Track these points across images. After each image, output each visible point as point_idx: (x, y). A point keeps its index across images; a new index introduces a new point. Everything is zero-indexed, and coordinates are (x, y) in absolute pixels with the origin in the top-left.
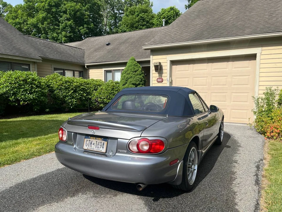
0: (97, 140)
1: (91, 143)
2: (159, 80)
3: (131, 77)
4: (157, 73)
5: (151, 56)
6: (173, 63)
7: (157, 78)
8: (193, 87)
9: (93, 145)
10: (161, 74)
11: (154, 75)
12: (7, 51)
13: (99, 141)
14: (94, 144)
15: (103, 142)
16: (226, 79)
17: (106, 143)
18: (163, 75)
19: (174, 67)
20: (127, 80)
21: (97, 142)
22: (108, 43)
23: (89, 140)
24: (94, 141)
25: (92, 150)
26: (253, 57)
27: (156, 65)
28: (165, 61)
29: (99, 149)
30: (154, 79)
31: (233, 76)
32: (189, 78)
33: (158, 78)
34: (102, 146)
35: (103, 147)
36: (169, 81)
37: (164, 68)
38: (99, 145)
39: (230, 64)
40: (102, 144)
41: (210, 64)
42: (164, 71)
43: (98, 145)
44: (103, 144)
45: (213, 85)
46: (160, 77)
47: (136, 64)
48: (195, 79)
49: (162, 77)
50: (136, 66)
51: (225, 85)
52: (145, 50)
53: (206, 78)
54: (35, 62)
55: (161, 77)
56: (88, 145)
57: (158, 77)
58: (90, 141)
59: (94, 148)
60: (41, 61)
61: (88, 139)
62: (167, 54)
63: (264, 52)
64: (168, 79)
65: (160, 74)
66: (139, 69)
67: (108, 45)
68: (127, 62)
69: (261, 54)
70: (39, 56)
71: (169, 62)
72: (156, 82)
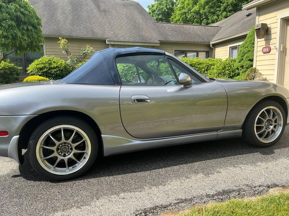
2: (265, 50)
3: (249, 51)
4: (263, 39)
5: (257, 17)
7: (262, 47)
10: (269, 40)
18: (272, 42)
20: (243, 56)
22: (248, 14)
27: (258, 28)
28: (273, 20)
30: (259, 49)
33: (264, 48)
36: (278, 49)
37: (273, 31)
42: (273, 36)
46: (267, 46)
49: (270, 46)
55: (268, 46)
57: (265, 46)
60: (159, 45)
62: (278, 10)
64: (278, 47)
65: (267, 41)
67: (248, 16)
70: (159, 40)
71: (279, 21)
72: (262, 53)
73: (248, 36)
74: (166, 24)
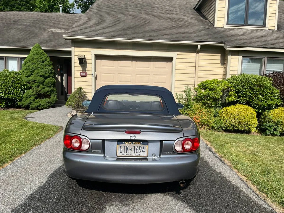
0: (134, 145)
1: (127, 149)
2: (83, 74)
3: (39, 68)
4: (81, 66)
5: (73, 48)
6: (98, 57)
9: (130, 151)
10: (85, 68)
11: (76, 68)
13: (137, 145)
14: (131, 149)
15: (142, 146)
16: (148, 77)
17: (146, 147)
18: (87, 69)
19: (98, 61)
20: (32, 71)
21: (134, 146)
23: (124, 146)
24: (131, 146)
25: (129, 155)
26: (170, 59)
27: (80, 58)
29: (139, 153)
30: (76, 72)
31: (154, 75)
32: (114, 73)
33: (81, 72)
34: (142, 150)
35: (144, 151)
36: (94, 75)
37: (88, 61)
38: (139, 149)
39: (152, 63)
40: (142, 148)
41: (134, 62)
42: (88, 65)
43: (137, 150)
44: (144, 148)
45: (137, 82)
46: (83, 71)
47: (43, 52)
48: (120, 75)
49: (86, 71)
50: (43, 55)
51: (148, 82)
52: (66, 39)
53: (130, 75)
55: (85, 71)
56: (123, 151)
57: (82, 71)
58: (126, 147)
59: (132, 153)
61: (122, 145)
63: (179, 57)
65: (83, 68)
66: (47, 59)
68: (31, 49)
69: (177, 58)
71: (94, 57)
72: (79, 76)
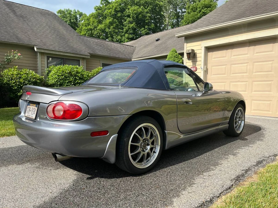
0: (33, 107)
2: (193, 69)
4: (191, 61)
5: (185, 44)
6: (209, 49)
8: (231, 75)
10: (195, 62)
11: (188, 64)
12: (61, 49)
14: (31, 111)
16: (272, 64)
18: (197, 63)
19: (210, 54)
22: (157, 39)
23: (29, 107)
27: (188, 52)
28: (199, 47)
29: (32, 115)
32: (226, 65)
36: (203, 69)
37: (198, 55)
41: (252, 48)
42: (198, 59)
45: (255, 72)
46: (193, 66)
47: (177, 55)
48: (233, 66)
49: (196, 66)
50: (177, 57)
51: (271, 71)
52: (179, 37)
53: (246, 65)
54: (84, 58)
55: (195, 66)
57: (192, 66)
60: (89, 57)
62: (202, 40)
64: (203, 67)
65: (193, 62)
66: (179, 61)
67: (157, 40)
70: (88, 53)
71: (203, 49)
73: (168, 57)
74: (89, 38)
